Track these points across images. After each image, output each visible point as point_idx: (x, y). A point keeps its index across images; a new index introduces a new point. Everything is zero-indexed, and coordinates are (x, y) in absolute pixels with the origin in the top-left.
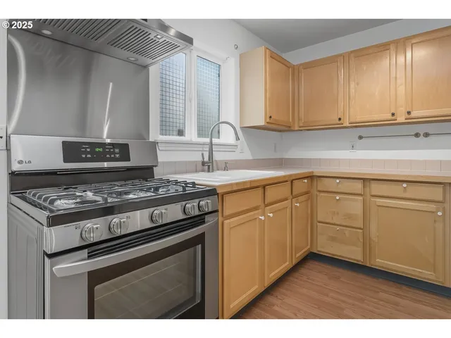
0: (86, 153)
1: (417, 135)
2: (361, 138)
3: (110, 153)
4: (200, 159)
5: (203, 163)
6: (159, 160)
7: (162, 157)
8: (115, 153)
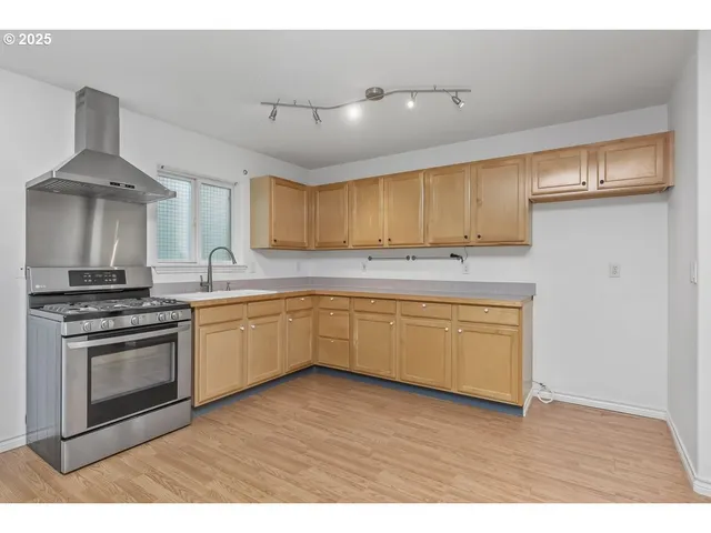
0: (87, 278)
1: (408, 258)
2: (370, 259)
3: (108, 278)
4: (199, 280)
5: (201, 284)
6: (154, 282)
7: (157, 279)
8: (112, 278)
